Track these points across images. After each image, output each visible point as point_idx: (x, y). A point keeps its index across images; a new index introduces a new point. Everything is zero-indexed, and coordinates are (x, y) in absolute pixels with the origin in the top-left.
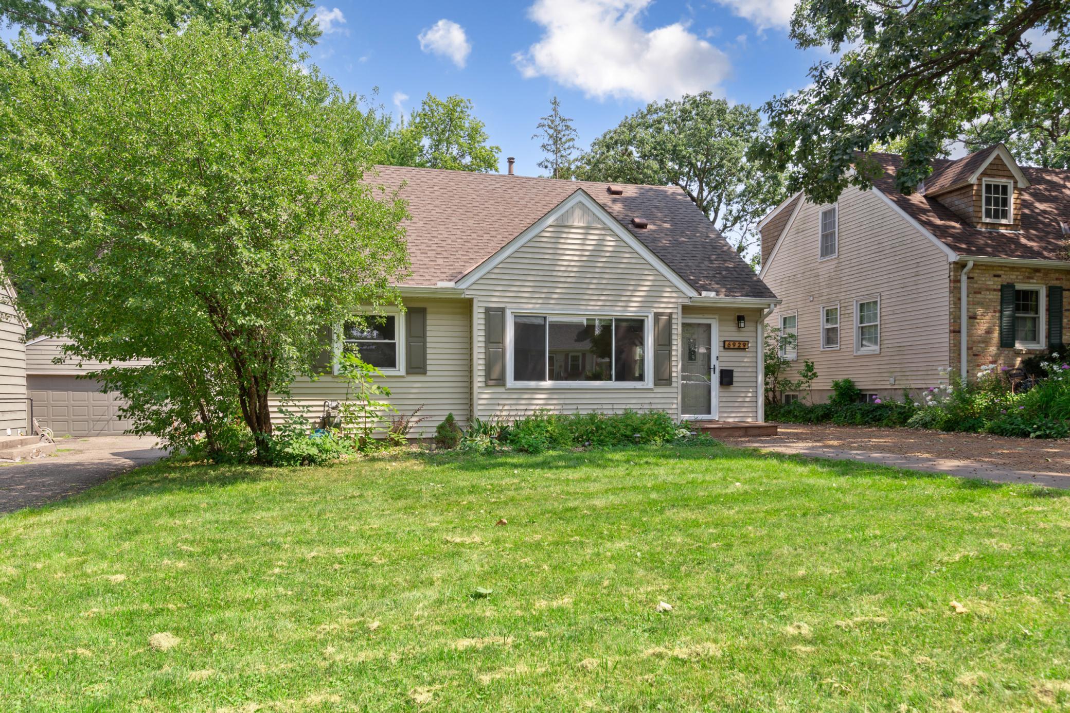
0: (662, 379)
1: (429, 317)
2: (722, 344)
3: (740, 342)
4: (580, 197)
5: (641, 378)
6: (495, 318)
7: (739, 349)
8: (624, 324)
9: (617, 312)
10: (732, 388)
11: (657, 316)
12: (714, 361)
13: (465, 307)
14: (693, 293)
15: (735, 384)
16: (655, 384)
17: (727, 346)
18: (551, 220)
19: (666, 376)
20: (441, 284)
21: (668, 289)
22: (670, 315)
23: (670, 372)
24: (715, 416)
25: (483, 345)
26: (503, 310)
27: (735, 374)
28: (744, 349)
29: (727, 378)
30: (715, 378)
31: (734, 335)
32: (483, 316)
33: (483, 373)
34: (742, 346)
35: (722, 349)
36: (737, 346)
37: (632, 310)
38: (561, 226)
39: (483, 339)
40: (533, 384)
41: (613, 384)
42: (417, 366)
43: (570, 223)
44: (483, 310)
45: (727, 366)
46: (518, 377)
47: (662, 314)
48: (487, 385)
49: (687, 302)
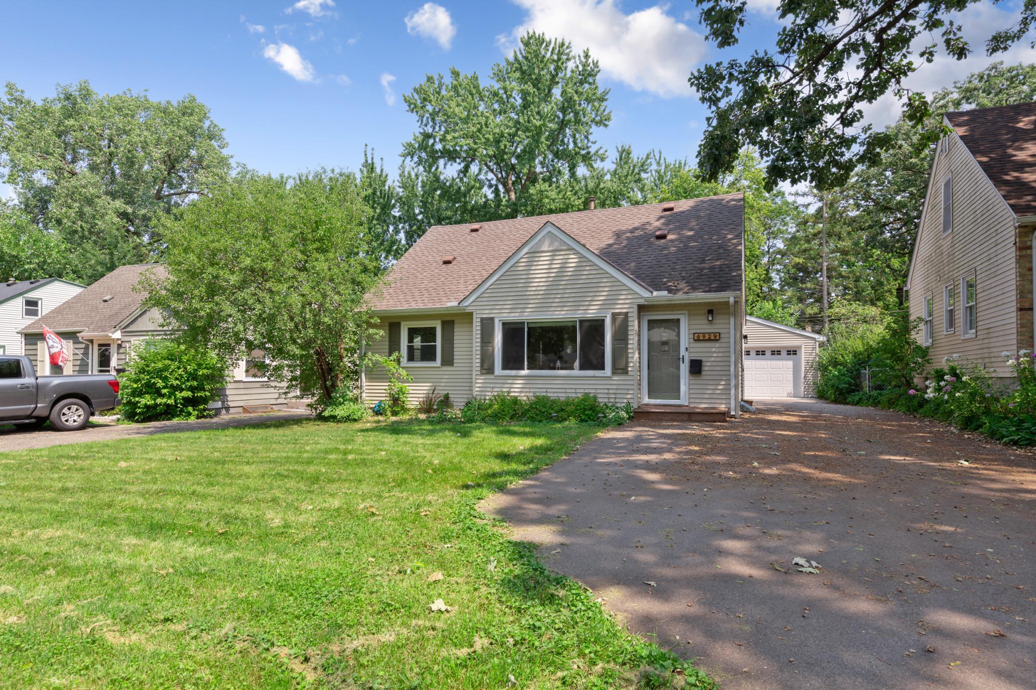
0: (620, 368)
1: (455, 326)
2: (692, 336)
3: (710, 334)
4: (549, 228)
5: (603, 368)
6: (487, 325)
7: (709, 340)
8: (586, 324)
9: (579, 315)
10: (702, 377)
11: (614, 315)
12: (683, 352)
13: (468, 317)
14: (645, 294)
15: (703, 373)
16: (614, 373)
17: (698, 338)
18: (525, 250)
19: (622, 366)
20: (449, 304)
21: (624, 292)
22: (626, 314)
23: (627, 363)
24: (683, 400)
25: (479, 344)
26: (492, 319)
27: (704, 364)
28: (718, 340)
29: (696, 367)
30: (684, 368)
31: (703, 326)
32: (479, 324)
33: (479, 365)
34: (712, 338)
35: (692, 341)
36: (707, 337)
37: (592, 313)
38: (534, 253)
39: (479, 340)
40: (513, 372)
41: (576, 372)
42: (448, 360)
43: (542, 249)
44: (479, 320)
45: (696, 357)
46: (505, 367)
47: (619, 314)
48: (482, 374)
49: (642, 302)
